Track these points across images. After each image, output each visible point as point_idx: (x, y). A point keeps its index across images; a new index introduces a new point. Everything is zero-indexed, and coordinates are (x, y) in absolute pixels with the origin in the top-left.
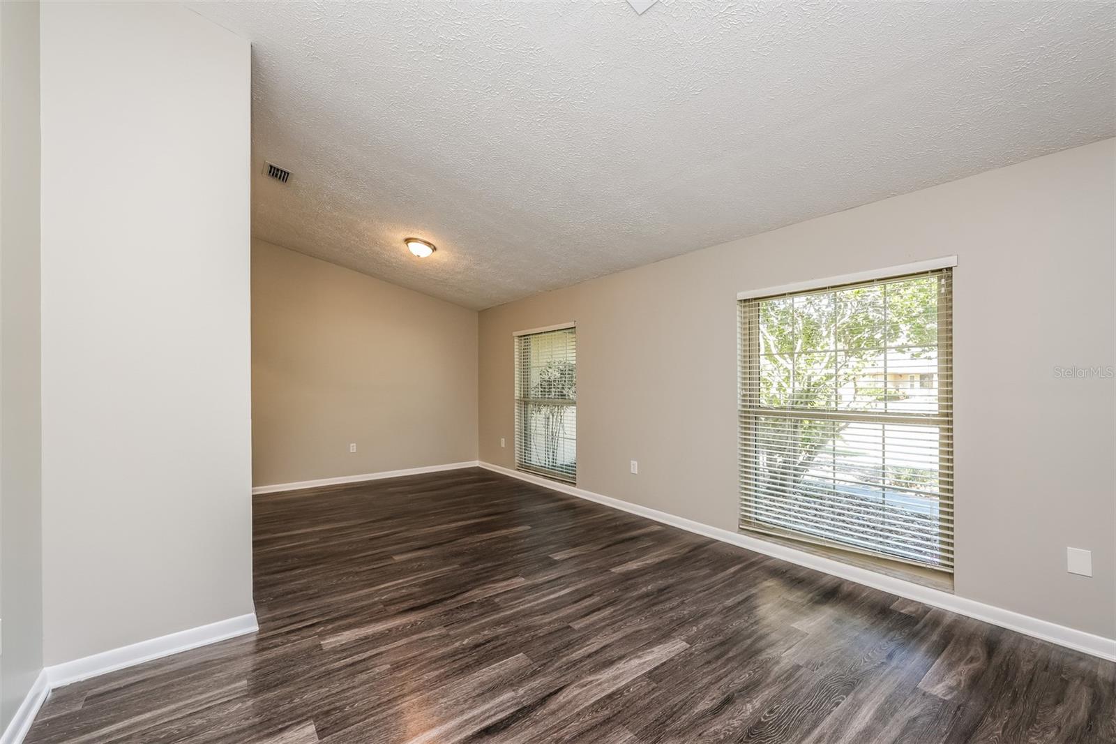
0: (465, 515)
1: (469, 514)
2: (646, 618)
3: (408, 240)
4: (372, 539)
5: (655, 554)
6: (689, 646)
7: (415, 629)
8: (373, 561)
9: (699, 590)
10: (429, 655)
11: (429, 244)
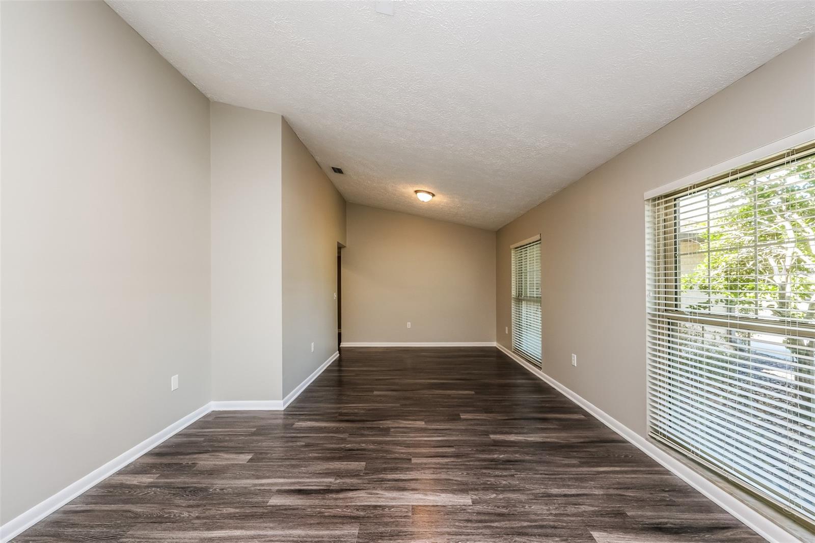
0: (444, 377)
1: (449, 376)
2: (468, 474)
3: (416, 192)
4: (376, 380)
5: (544, 435)
6: (472, 504)
7: (337, 430)
8: (363, 391)
9: (542, 472)
10: (325, 445)
11: (429, 193)
